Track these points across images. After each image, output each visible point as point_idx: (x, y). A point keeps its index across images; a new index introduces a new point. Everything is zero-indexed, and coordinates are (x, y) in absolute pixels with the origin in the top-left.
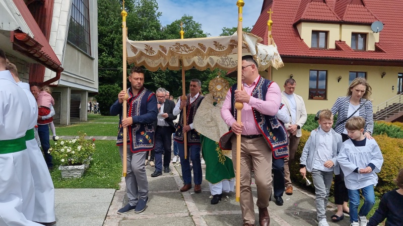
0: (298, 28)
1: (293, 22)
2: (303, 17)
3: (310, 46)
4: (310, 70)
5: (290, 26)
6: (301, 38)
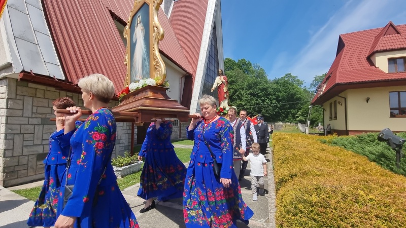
0: (372, 59)
1: (367, 55)
2: (376, 49)
3: (387, 72)
4: (390, 92)
5: (363, 59)
6: (376, 67)
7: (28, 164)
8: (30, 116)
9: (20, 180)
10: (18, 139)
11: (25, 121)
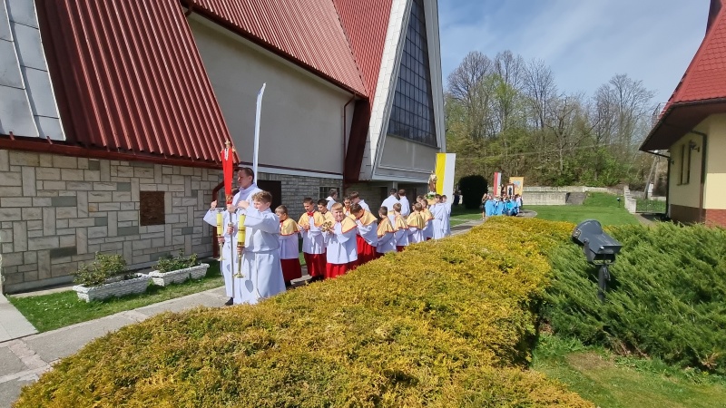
7: (37, 263)
8: (34, 195)
9: (28, 286)
10: (18, 228)
11: (26, 202)
